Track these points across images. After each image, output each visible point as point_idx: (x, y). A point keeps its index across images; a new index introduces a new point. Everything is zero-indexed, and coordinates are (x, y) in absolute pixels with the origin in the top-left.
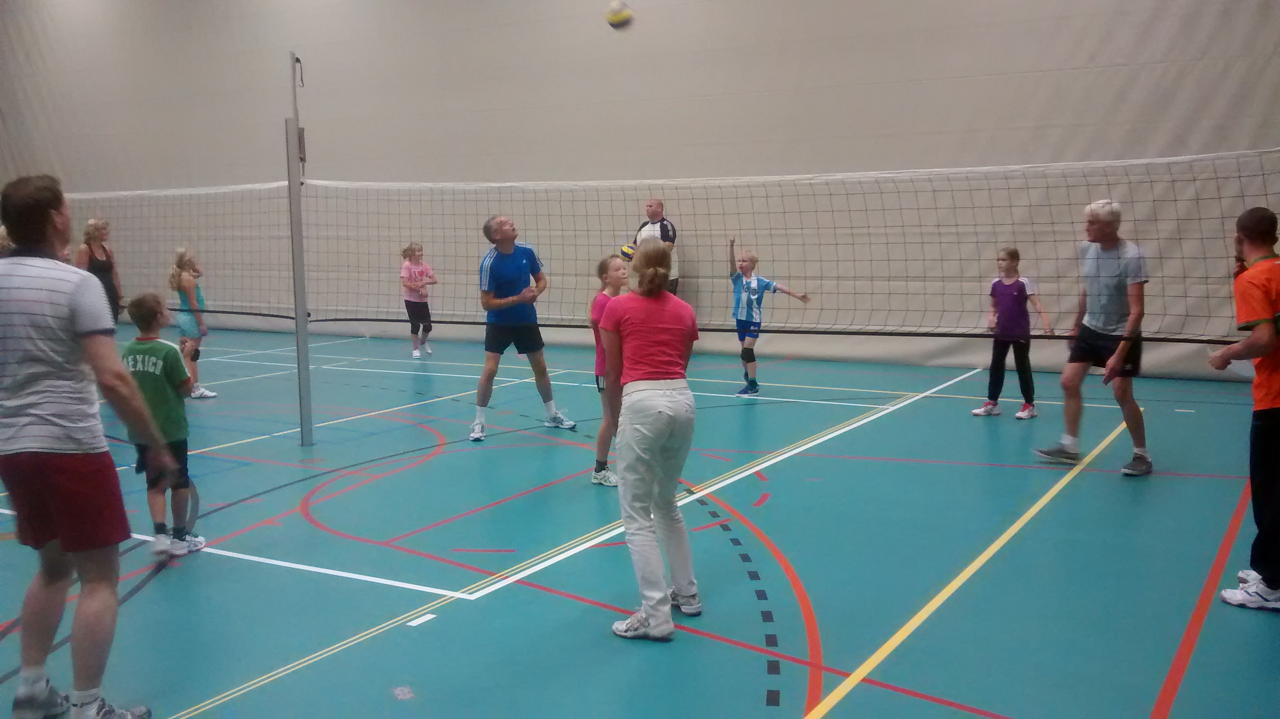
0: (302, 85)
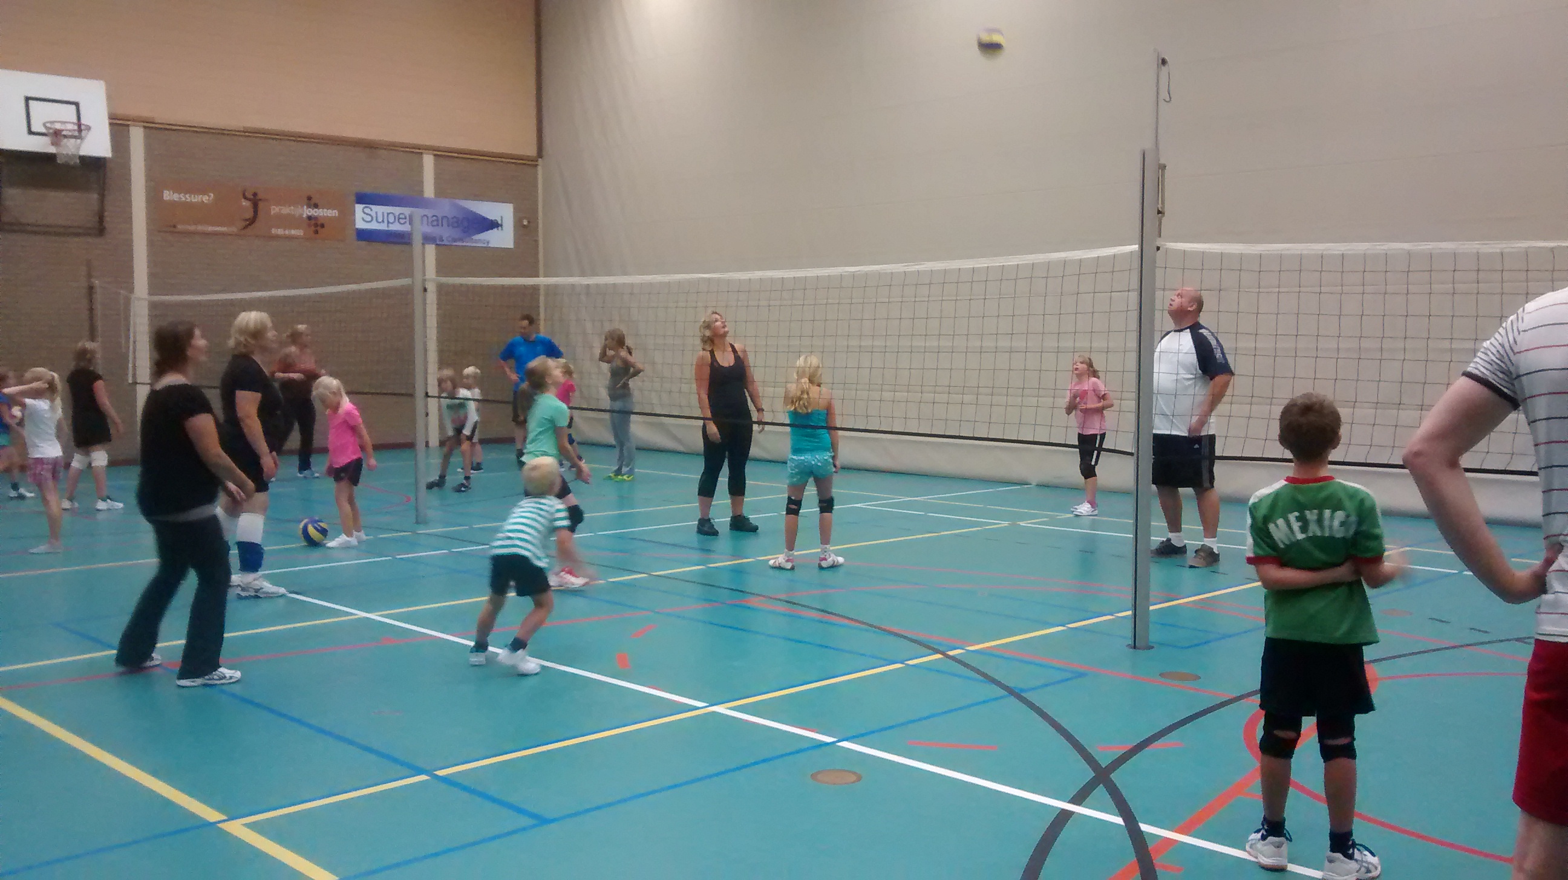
0: (1168, 99)
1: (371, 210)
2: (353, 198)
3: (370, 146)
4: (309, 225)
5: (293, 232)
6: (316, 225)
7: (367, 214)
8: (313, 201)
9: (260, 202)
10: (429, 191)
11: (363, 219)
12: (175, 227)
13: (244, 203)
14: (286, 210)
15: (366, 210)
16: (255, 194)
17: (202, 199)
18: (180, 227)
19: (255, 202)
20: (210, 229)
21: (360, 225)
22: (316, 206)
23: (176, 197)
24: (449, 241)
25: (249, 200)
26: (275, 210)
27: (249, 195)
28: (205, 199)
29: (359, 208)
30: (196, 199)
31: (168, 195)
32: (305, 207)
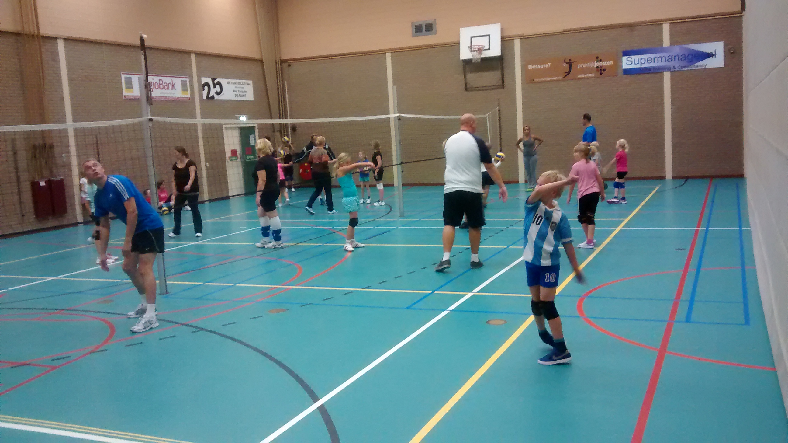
1: (632, 58)
2: (622, 54)
3: (631, 26)
4: (598, 71)
5: (590, 75)
6: (601, 70)
7: (629, 61)
8: (599, 59)
9: (572, 64)
10: (666, 42)
11: (627, 64)
12: (533, 80)
13: (565, 65)
14: (585, 65)
15: (629, 59)
16: (570, 60)
17: (545, 66)
18: (536, 80)
19: (570, 64)
20: (549, 79)
21: (625, 66)
22: (601, 61)
23: (534, 67)
24: (679, 69)
25: (567, 63)
26: (580, 66)
27: (567, 61)
28: (547, 66)
29: (624, 58)
30: (543, 66)
31: (530, 67)
32: (595, 62)
